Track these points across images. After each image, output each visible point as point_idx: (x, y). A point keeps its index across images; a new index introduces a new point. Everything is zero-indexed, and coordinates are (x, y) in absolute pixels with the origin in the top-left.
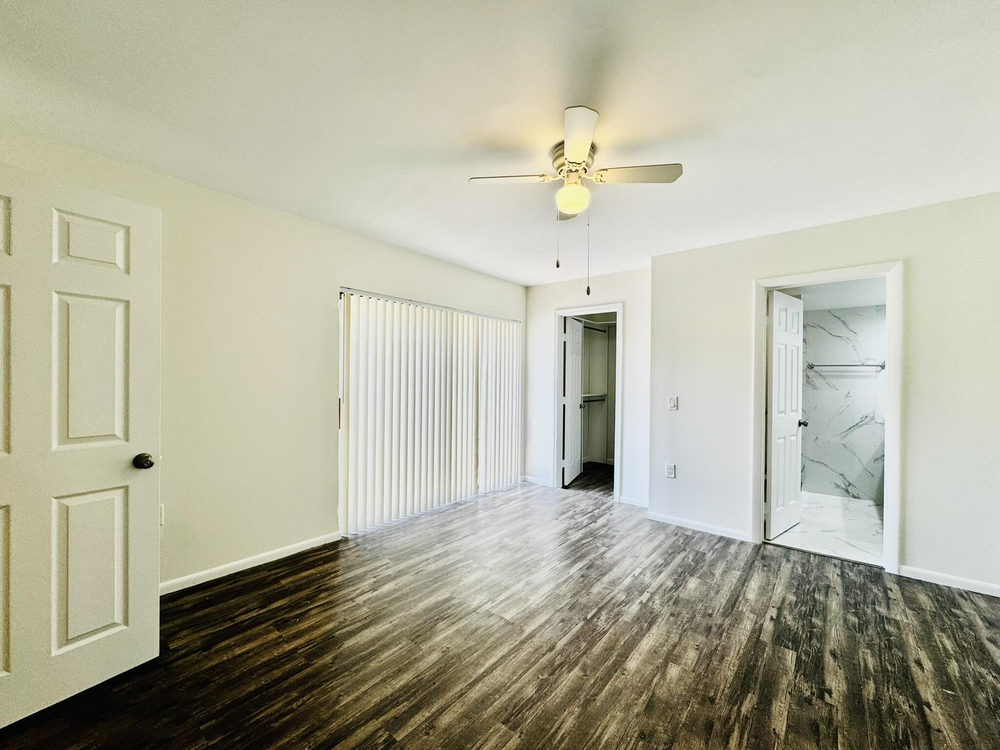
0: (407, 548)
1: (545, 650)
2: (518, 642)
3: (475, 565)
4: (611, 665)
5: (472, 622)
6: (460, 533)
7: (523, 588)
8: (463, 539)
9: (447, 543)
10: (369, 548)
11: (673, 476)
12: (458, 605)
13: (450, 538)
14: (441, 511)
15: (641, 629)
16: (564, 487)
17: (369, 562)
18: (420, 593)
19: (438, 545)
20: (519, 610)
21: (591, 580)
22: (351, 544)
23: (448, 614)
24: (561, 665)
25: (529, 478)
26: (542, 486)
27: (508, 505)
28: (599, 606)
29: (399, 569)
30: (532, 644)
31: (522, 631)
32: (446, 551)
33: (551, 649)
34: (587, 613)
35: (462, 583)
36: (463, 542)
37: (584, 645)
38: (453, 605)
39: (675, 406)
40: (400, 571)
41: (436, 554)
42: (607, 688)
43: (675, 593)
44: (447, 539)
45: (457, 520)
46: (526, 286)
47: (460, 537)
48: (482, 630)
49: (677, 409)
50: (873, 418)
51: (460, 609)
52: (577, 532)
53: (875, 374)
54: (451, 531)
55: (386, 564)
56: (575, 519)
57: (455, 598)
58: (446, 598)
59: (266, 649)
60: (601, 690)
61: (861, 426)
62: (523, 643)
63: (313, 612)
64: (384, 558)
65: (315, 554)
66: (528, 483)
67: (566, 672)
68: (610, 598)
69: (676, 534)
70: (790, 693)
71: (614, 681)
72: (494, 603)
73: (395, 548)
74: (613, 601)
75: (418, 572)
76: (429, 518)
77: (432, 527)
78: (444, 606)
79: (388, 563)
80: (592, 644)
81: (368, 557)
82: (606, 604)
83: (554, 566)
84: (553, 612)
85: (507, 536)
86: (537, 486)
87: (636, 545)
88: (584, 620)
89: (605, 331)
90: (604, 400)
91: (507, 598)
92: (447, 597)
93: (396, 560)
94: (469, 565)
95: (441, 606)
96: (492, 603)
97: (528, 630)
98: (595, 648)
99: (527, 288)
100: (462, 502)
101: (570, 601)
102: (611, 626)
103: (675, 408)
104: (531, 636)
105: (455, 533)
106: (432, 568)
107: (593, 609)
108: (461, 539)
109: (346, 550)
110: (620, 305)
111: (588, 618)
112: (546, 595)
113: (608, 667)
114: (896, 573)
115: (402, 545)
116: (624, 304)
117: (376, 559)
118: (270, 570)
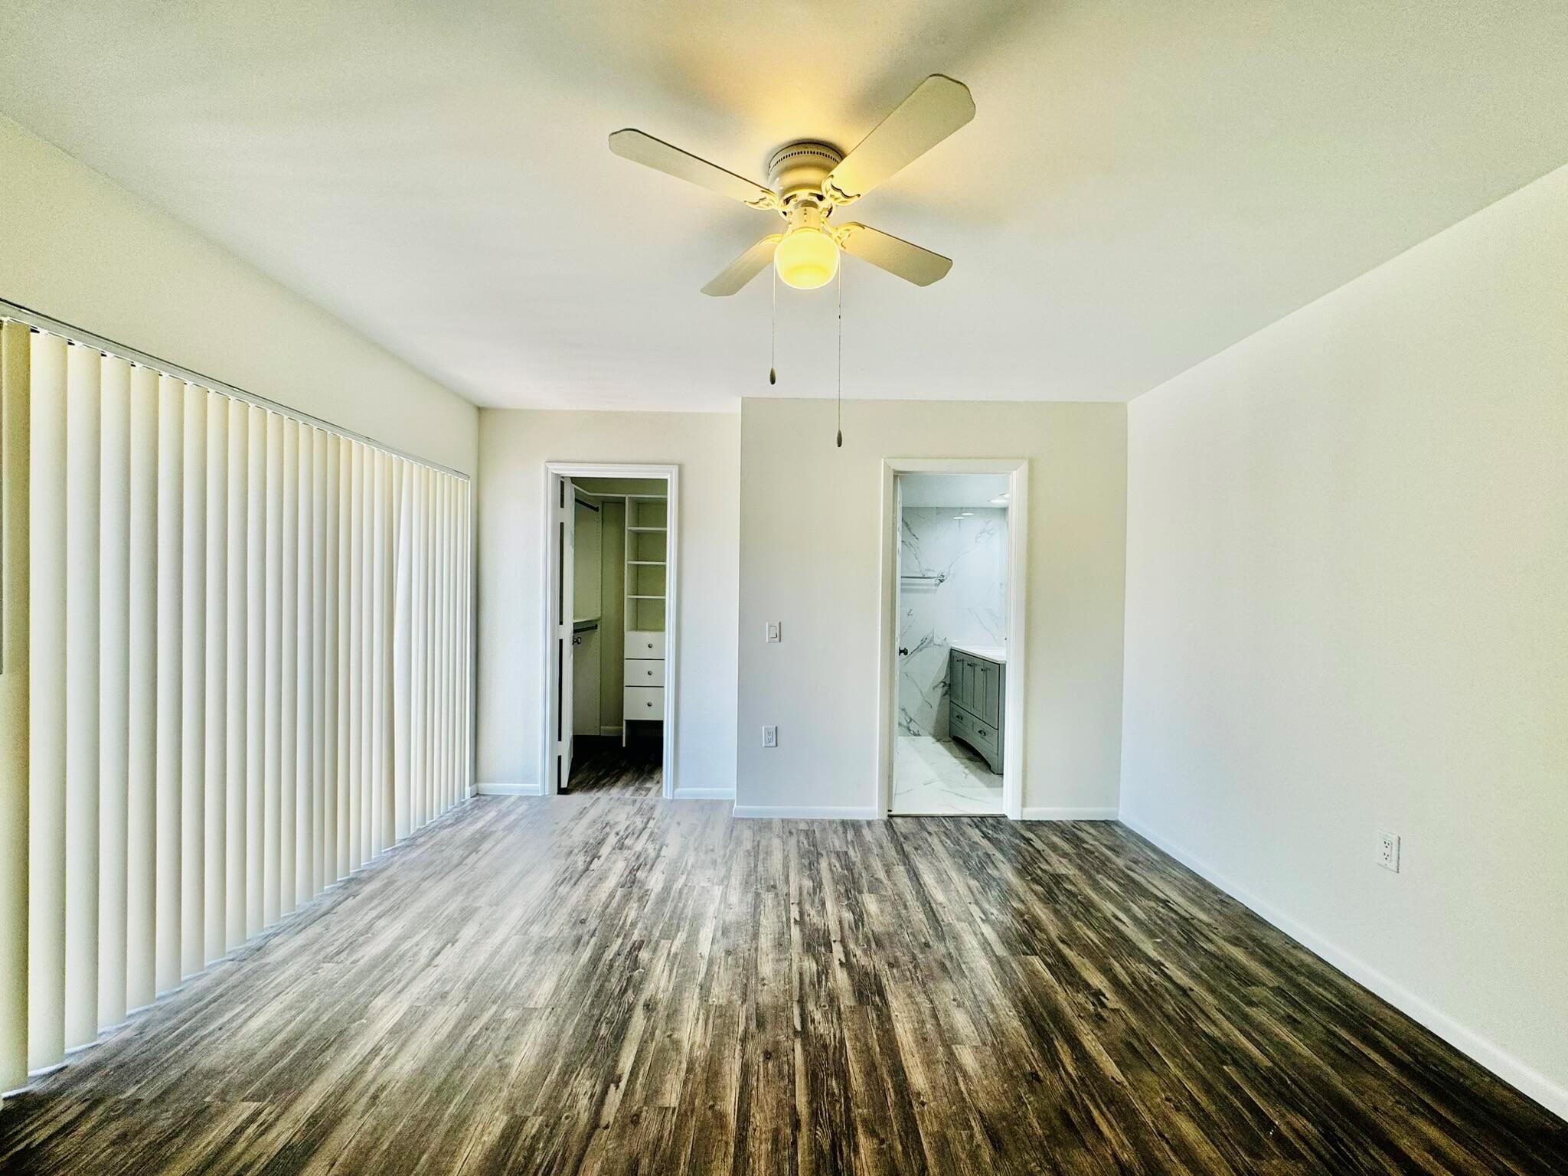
0: (288, 1044)
1: (788, 1131)
2: (732, 1144)
3: (510, 1015)
4: (896, 1095)
5: (610, 1154)
6: (415, 949)
7: (649, 1020)
8: (435, 963)
9: (400, 987)
10: (147, 1096)
11: (774, 744)
12: (547, 1131)
13: (397, 972)
14: (318, 914)
15: (877, 1008)
16: (562, 791)
17: (179, 1141)
18: (423, 1153)
19: (379, 1002)
20: (683, 1074)
21: (747, 955)
22: (65, 1111)
23: (541, 1165)
24: (835, 1146)
25: (486, 787)
26: (521, 798)
27: (480, 854)
29: (309, 1112)
30: (757, 1134)
31: (721, 1117)
32: (412, 1010)
33: (796, 1126)
34: (789, 1019)
35: (513, 1074)
36: (440, 970)
37: (834, 1083)
38: (536, 1138)
40: (313, 1120)
41: (390, 1025)
42: (925, 1146)
43: (865, 929)
44: (389, 977)
45: (382, 922)
46: (481, 405)
47: (423, 960)
48: (645, 1162)
49: (780, 641)
50: (932, 640)
51: (558, 1140)
52: (653, 872)
53: (934, 587)
54: (386, 954)
55: (251, 1119)
56: (629, 848)
57: (527, 1118)
58: (504, 1130)
60: (922, 1153)
61: (921, 650)
62: (742, 1141)
64: (231, 1104)
66: (489, 799)
67: (852, 1155)
68: (798, 976)
69: (791, 833)
70: (1079, 1016)
71: (922, 1123)
72: (623, 1084)
73: (247, 1059)
74: (807, 980)
75: (375, 1097)
76: (299, 940)
77: (329, 959)
78: (517, 1155)
79: (258, 1113)
80: (843, 1075)
81: (165, 1121)
82: (801, 989)
83: (667, 952)
85: (531, 922)
86: (512, 800)
87: (756, 866)
88: (796, 1037)
89: (597, 509)
90: (596, 627)
92: (502, 1125)
93: (276, 1093)
94: (497, 1020)
95: (508, 1155)
96: (617, 1087)
97: (730, 1105)
98: (853, 1079)
99: (480, 410)
100: (364, 875)
101: (747, 1010)
102: (840, 1024)
104: (744, 1117)
105: (402, 957)
106: (408, 1068)
107: (792, 1007)
108: (428, 965)
109: (51, 1137)
110: (675, 470)
111: (799, 1028)
112: (701, 1017)
113: (896, 1104)
114: (1020, 819)
115: (265, 1042)
116: (681, 468)
117: (198, 1119)
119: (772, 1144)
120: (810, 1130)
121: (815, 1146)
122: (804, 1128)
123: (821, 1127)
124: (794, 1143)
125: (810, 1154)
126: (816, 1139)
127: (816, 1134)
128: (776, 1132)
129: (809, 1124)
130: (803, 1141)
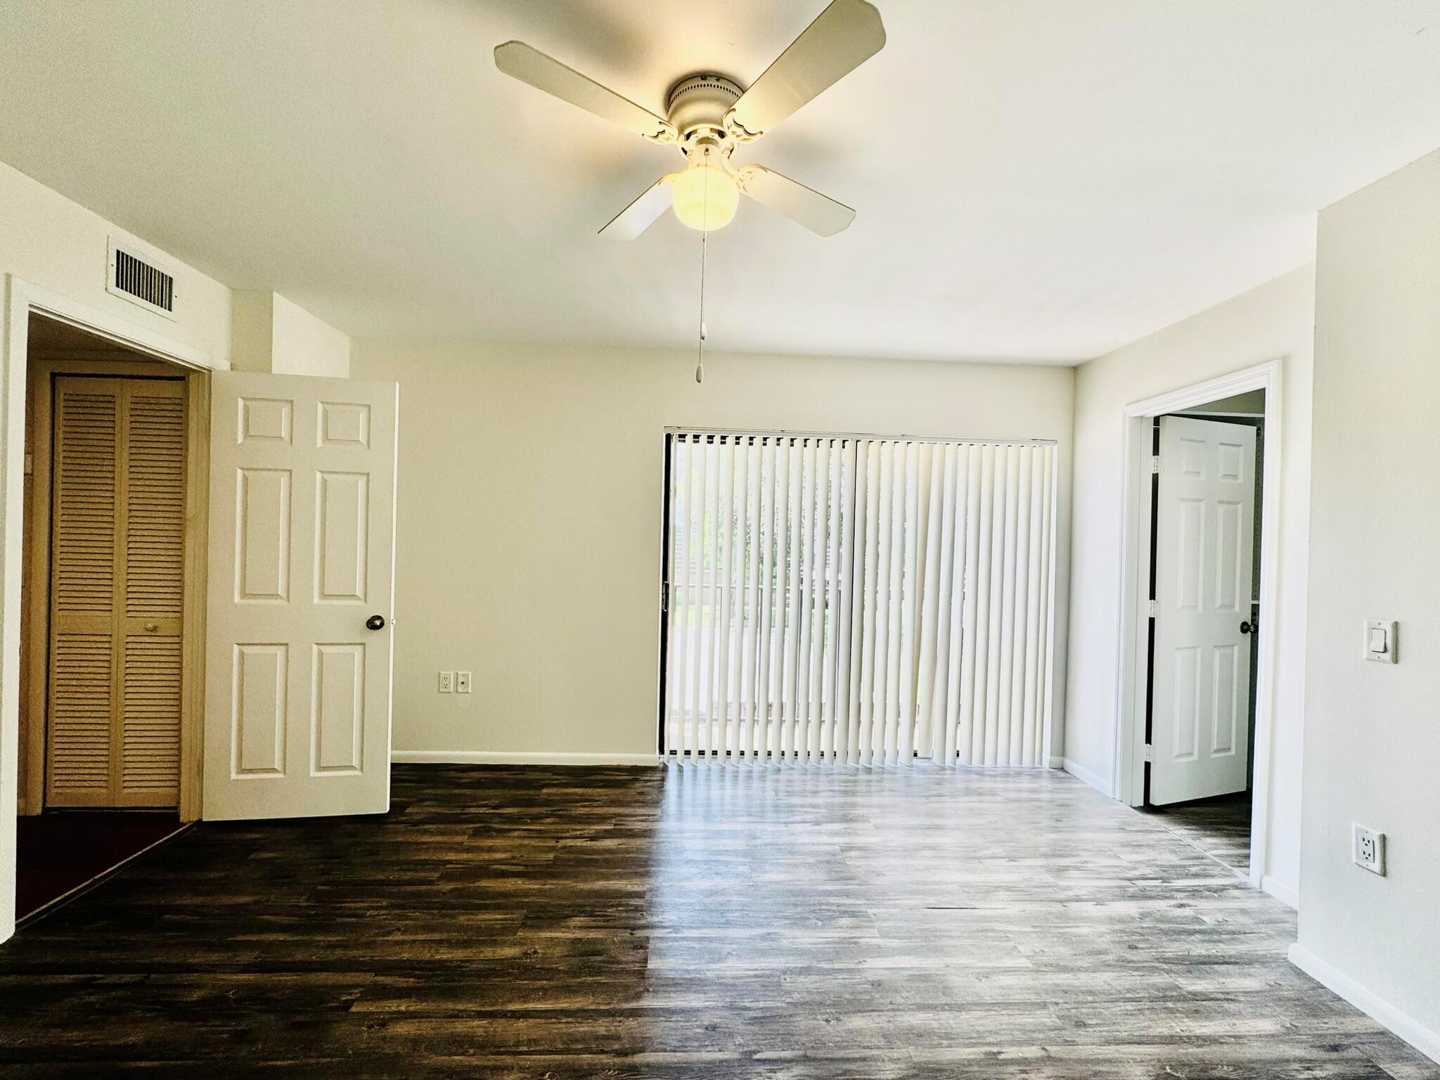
1: (616, 1047)
2: (608, 1007)
28: (809, 1053)
33: (623, 1053)
39: (1385, 650)
59: (441, 848)
63: (516, 834)
65: (612, 773)
84: (720, 1004)
91: (701, 939)
103: (1387, 656)
118: (554, 774)
119: (604, 1035)
120: (614, 1065)
121: (597, 1069)
122: (617, 1060)
123: (618, 1074)
124: (603, 1052)
125: (589, 1065)
126: (604, 1070)
127: (610, 1071)
128: (617, 1038)
129: (624, 1064)
130: (604, 1059)
